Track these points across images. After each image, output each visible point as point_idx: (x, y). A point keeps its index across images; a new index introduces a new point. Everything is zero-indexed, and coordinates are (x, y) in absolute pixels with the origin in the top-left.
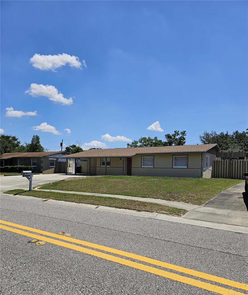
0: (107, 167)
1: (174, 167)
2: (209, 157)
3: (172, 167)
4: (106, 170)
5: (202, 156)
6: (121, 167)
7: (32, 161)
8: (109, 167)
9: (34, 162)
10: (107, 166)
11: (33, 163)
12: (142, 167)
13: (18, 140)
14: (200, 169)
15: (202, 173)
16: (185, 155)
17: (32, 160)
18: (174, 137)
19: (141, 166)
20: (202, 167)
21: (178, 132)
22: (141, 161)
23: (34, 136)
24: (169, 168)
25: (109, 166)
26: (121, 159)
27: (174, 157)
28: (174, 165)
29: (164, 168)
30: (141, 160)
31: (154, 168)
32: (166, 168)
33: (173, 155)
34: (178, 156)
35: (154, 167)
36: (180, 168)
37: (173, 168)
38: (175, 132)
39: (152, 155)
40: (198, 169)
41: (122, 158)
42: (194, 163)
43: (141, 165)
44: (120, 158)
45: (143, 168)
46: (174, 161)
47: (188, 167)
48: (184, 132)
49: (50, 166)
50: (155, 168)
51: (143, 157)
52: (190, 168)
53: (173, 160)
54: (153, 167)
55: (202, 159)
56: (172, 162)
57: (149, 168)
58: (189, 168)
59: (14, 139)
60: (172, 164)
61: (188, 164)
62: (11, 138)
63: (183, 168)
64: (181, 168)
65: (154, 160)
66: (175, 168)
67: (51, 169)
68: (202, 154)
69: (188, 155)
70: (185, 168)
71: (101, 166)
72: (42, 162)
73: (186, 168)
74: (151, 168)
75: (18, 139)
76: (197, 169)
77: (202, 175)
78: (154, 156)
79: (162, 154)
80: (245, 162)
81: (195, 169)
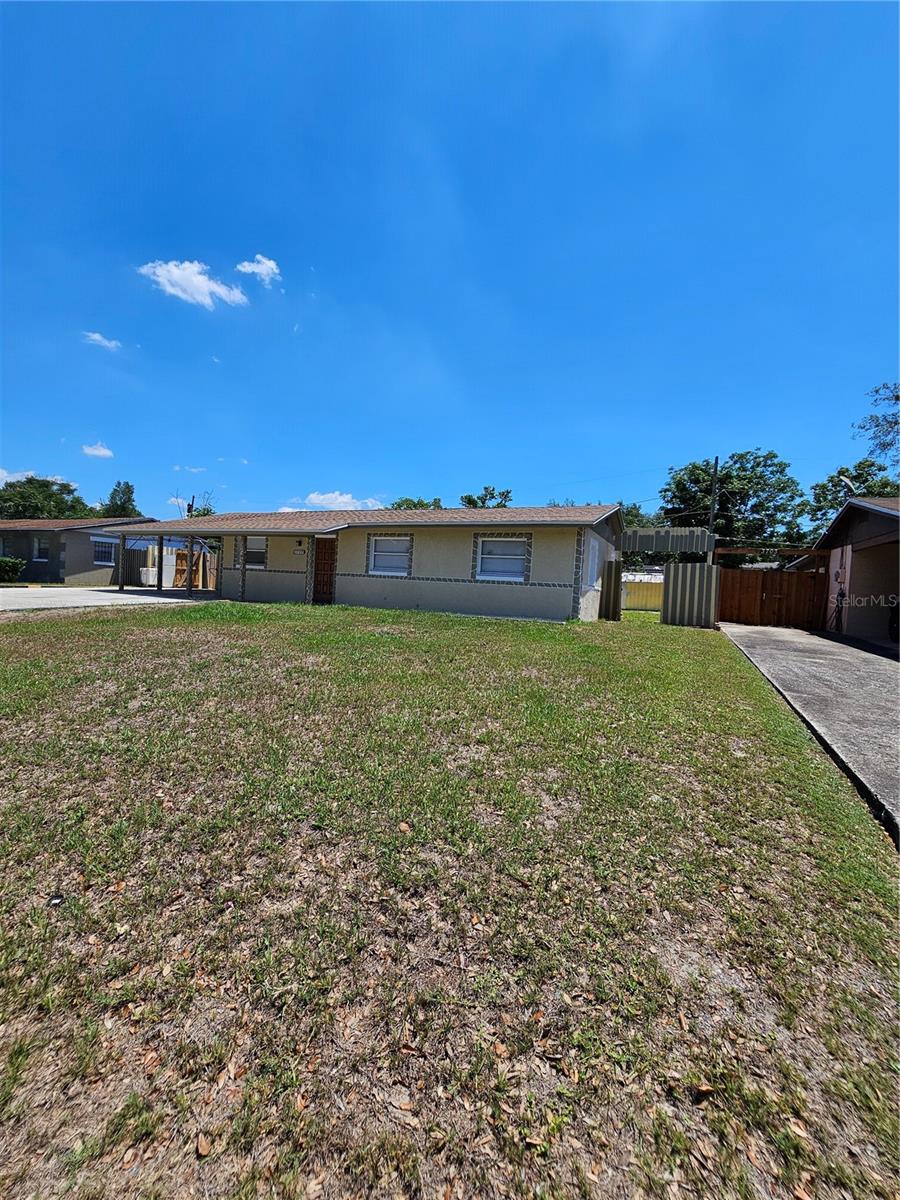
0: (248, 570)
1: (478, 578)
2: (597, 547)
3: (473, 576)
4: (244, 580)
5: (579, 541)
6: (301, 573)
7: (36, 545)
8: (262, 570)
9: (42, 546)
10: (247, 567)
11: (40, 549)
12: (370, 573)
13: (76, 494)
14: (571, 586)
15: (576, 601)
16: (520, 535)
17: (36, 540)
18: (483, 503)
19: (367, 571)
20: (577, 581)
21: (493, 490)
22: (368, 553)
23: (119, 483)
24: (463, 581)
25: (262, 567)
26: (300, 543)
27: (480, 540)
28: (478, 569)
29: (445, 580)
30: (368, 547)
31: (410, 577)
32: (450, 580)
33: (478, 534)
34: (494, 539)
35: (410, 574)
36: (498, 582)
37: (477, 581)
38: (486, 489)
39: (404, 531)
40: (565, 586)
41: (303, 539)
42: (551, 563)
43: (367, 566)
44: (298, 539)
45: (373, 576)
46: (479, 557)
47: (527, 578)
48: (508, 492)
49: (96, 563)
50: (414, 579)
51: (373, 539)
52: (535, 585)
53: (475, 552)
54: (405, 574)
55: (579, 552)
56: (475, 559)
57: (392, 577)
58: (532, 585)
59: (66, 489)
60: (474, 567)
61: (528, 569)
62: (55, 488)
63: (510, 583)
64: (503, 582)
65: (410, 550)
66: (483, 582)
67: (95, 572)
68: (579, 534)
69: (529, 536)
70: (516, 583)
71: (237, 566)
72: (63, 547)
73: (521, 583)
74: (401, 578)
75: (75, 490)
76: (560, 586)
77: (576, 610)
78: (411, 535)
79: (439, 529)
80: (710, 568)
81: (554, 585)
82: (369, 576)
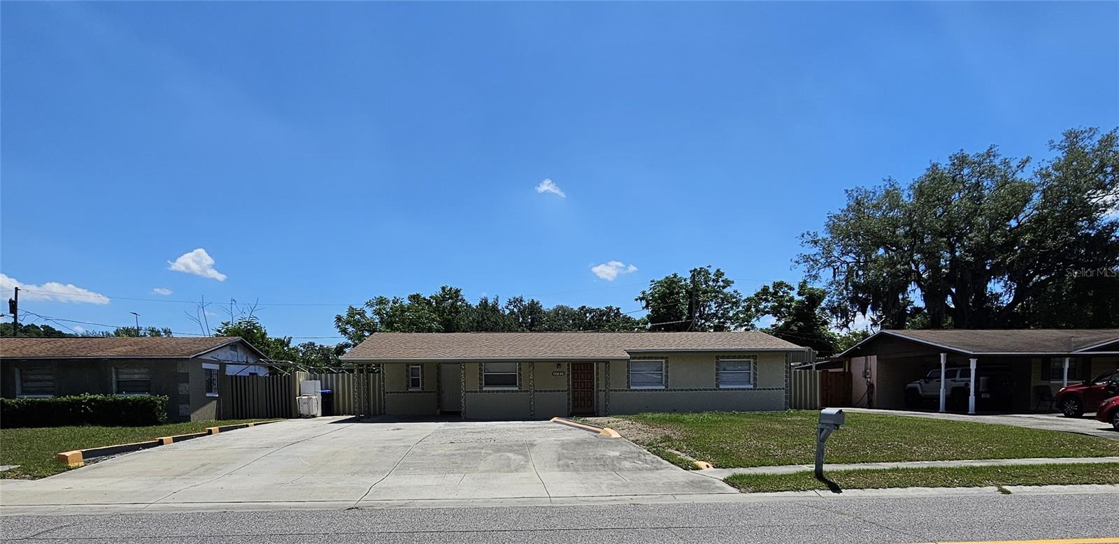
1: (721, 387)
3: (718, 386)
6: (562, 391)
7: (114, 376)
8: (517, 391)
9: (124, 377)
11: (118, 382)
12: (632, 388)
14: (783, 389)
16: (749, 357)
17: (113, 370)
19: (628, 387)
20: (787, 385)
22: (628, 372)
24: (710, 390)
25: (516, 388)
26: (560, 367)
27: (719, 361)
28: (721, 381)
29: (696, 390)
30: (628, 368)
31: (667, 390)
32: (700, 390)
33: (717, 356)
34: (730, 360)
35: (667, 387)
36: (733, 390)
37: (721, 389)
39: (660, 355)
40: (780, 389)
44: (557, 363)
45: (635, 390)
46: (720, 372)
47: (755, 385)
49: (208, 395)
50: (671, 390)
51: (631, 361)
52: (761, 389)
53: (717, 369)
54: (664, 388)
56: (718, 375)
57: (652, 390)
58: (758, 390)
60: (718, 380)
61: (755, 379)
63: (744, 390)
64: (739, 389)
65: (664, 369)
66: (724, 389)
67: (208, 406)
68: (786, 357)
69: (754, 357)
70: (748, 389)
71: (484, 389)
73: (751, 389)
74: (660, 390)
76: (777, 389)
78: (666, 358)
79: (688, 354)
80: (815, 372)
81: (773, 389)
82: (632, 390)
